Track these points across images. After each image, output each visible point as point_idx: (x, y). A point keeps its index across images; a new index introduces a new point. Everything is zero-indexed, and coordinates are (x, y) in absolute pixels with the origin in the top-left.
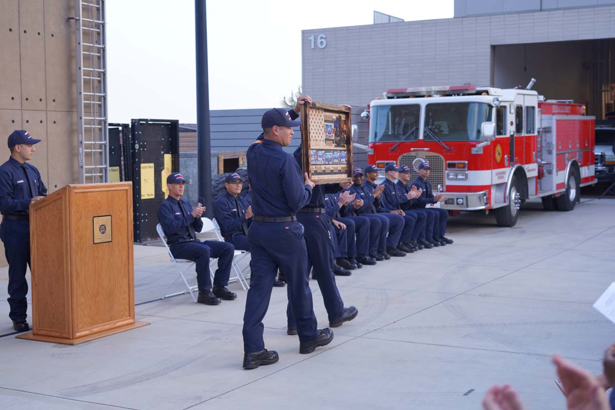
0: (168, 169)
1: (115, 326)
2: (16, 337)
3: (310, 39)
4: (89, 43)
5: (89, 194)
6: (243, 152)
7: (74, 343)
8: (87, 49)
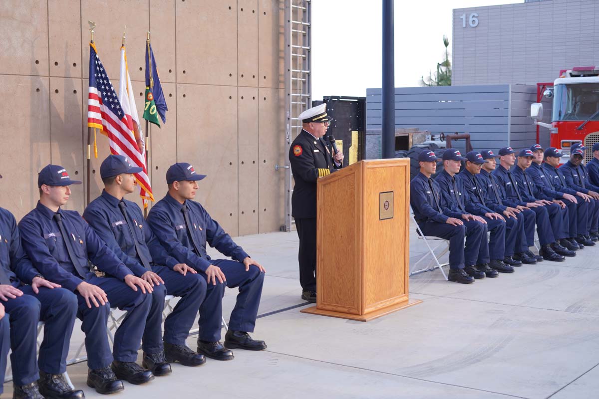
0: (355, 145)
1: (393, 303)
2: (301, 311)
3: (461, 17)
4: (297, 21)
5: (378, 169)
6: (413, 130)
7: (367, 320)
8: (295, 26)
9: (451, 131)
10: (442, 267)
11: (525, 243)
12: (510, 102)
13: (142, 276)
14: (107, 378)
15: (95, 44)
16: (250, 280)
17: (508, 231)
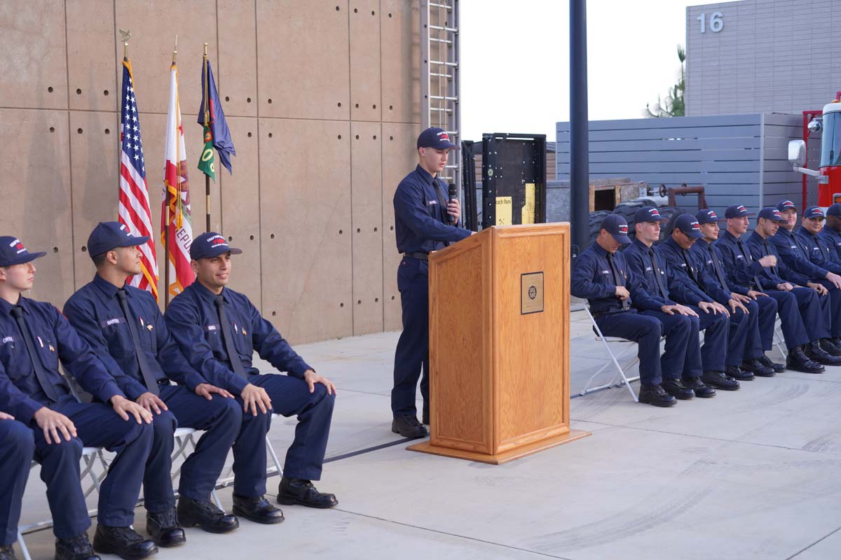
0: (530, 204)
1: (546, 436)
2: (407, 449)
3: (698, 19)
4: (438, 26)
5: (517, 240)
6: (621, 181)
7: (499, 461)
8: (436, 34)
9: (675, 182)
10: (630, 382)
11: (760, 345)
12: (762, 138)
13: (138, 400)
14: (79, 552)
15: (130, 63)
16: (312, 404)
17: (733, 328)
